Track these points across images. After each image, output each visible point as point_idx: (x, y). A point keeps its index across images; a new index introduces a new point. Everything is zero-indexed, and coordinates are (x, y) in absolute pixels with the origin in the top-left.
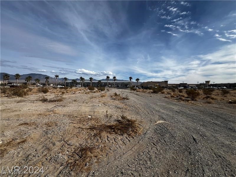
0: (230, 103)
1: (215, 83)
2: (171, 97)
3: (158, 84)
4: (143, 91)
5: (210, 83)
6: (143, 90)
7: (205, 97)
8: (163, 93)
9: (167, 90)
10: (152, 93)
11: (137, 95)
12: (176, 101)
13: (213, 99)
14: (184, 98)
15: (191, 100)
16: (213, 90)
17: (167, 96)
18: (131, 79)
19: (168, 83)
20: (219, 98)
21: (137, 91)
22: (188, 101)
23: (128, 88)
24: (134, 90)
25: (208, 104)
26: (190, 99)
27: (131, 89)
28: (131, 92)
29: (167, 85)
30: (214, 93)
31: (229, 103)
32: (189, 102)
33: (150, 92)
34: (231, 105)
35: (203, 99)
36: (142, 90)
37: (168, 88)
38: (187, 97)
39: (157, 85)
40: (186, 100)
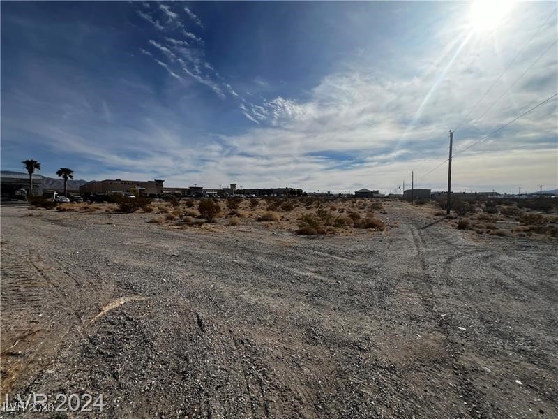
0: (259, 220)
1: (243, 189)
2: (167, 219)
3: (138, 188)
4: (85, 208)
5: (237, 189)
6: (86, 205)
7: (229, 214)
8: (149, 211)
9: (160, 201)
10: (117, 211)
11: (55, 222)
12: (176, 227)
13: (239, 216)
14: (193, 220)
15: (206, 222)
16: (239, 201)
17: (156, 218)
18: (36, 170)
19: (164, 186)
20: (246, 213)
21: (60, 210)
22: (200, 224)
23: (20, 201)
24: (48, 206)
25: (231, 226)
26: (203, 220)
27: (33, 203)
28: (30, 215)
29: (162, 192)
30: (241, 205)
31: (257, 221)
32: (203, 226)
33: (111, 211)
34: (260, 223)
35: (227, 217)
36: (83, 204)
37: (163, 198)
38: (199, 217)
39: (135, 191)
40: (197, 223)
